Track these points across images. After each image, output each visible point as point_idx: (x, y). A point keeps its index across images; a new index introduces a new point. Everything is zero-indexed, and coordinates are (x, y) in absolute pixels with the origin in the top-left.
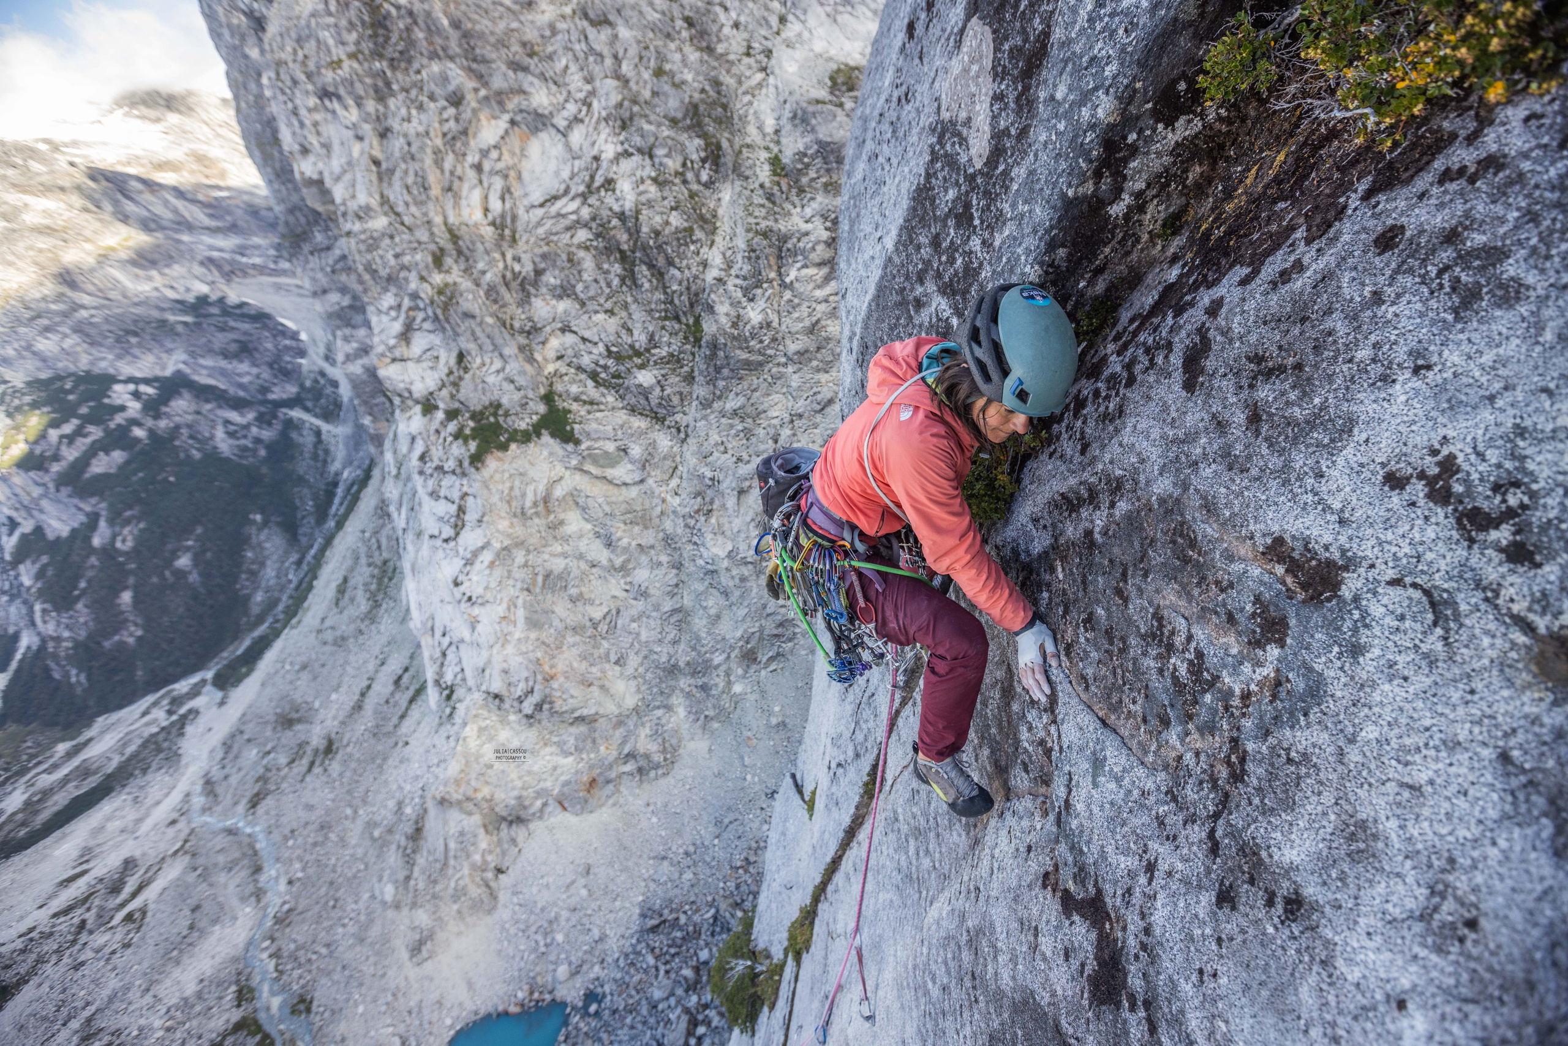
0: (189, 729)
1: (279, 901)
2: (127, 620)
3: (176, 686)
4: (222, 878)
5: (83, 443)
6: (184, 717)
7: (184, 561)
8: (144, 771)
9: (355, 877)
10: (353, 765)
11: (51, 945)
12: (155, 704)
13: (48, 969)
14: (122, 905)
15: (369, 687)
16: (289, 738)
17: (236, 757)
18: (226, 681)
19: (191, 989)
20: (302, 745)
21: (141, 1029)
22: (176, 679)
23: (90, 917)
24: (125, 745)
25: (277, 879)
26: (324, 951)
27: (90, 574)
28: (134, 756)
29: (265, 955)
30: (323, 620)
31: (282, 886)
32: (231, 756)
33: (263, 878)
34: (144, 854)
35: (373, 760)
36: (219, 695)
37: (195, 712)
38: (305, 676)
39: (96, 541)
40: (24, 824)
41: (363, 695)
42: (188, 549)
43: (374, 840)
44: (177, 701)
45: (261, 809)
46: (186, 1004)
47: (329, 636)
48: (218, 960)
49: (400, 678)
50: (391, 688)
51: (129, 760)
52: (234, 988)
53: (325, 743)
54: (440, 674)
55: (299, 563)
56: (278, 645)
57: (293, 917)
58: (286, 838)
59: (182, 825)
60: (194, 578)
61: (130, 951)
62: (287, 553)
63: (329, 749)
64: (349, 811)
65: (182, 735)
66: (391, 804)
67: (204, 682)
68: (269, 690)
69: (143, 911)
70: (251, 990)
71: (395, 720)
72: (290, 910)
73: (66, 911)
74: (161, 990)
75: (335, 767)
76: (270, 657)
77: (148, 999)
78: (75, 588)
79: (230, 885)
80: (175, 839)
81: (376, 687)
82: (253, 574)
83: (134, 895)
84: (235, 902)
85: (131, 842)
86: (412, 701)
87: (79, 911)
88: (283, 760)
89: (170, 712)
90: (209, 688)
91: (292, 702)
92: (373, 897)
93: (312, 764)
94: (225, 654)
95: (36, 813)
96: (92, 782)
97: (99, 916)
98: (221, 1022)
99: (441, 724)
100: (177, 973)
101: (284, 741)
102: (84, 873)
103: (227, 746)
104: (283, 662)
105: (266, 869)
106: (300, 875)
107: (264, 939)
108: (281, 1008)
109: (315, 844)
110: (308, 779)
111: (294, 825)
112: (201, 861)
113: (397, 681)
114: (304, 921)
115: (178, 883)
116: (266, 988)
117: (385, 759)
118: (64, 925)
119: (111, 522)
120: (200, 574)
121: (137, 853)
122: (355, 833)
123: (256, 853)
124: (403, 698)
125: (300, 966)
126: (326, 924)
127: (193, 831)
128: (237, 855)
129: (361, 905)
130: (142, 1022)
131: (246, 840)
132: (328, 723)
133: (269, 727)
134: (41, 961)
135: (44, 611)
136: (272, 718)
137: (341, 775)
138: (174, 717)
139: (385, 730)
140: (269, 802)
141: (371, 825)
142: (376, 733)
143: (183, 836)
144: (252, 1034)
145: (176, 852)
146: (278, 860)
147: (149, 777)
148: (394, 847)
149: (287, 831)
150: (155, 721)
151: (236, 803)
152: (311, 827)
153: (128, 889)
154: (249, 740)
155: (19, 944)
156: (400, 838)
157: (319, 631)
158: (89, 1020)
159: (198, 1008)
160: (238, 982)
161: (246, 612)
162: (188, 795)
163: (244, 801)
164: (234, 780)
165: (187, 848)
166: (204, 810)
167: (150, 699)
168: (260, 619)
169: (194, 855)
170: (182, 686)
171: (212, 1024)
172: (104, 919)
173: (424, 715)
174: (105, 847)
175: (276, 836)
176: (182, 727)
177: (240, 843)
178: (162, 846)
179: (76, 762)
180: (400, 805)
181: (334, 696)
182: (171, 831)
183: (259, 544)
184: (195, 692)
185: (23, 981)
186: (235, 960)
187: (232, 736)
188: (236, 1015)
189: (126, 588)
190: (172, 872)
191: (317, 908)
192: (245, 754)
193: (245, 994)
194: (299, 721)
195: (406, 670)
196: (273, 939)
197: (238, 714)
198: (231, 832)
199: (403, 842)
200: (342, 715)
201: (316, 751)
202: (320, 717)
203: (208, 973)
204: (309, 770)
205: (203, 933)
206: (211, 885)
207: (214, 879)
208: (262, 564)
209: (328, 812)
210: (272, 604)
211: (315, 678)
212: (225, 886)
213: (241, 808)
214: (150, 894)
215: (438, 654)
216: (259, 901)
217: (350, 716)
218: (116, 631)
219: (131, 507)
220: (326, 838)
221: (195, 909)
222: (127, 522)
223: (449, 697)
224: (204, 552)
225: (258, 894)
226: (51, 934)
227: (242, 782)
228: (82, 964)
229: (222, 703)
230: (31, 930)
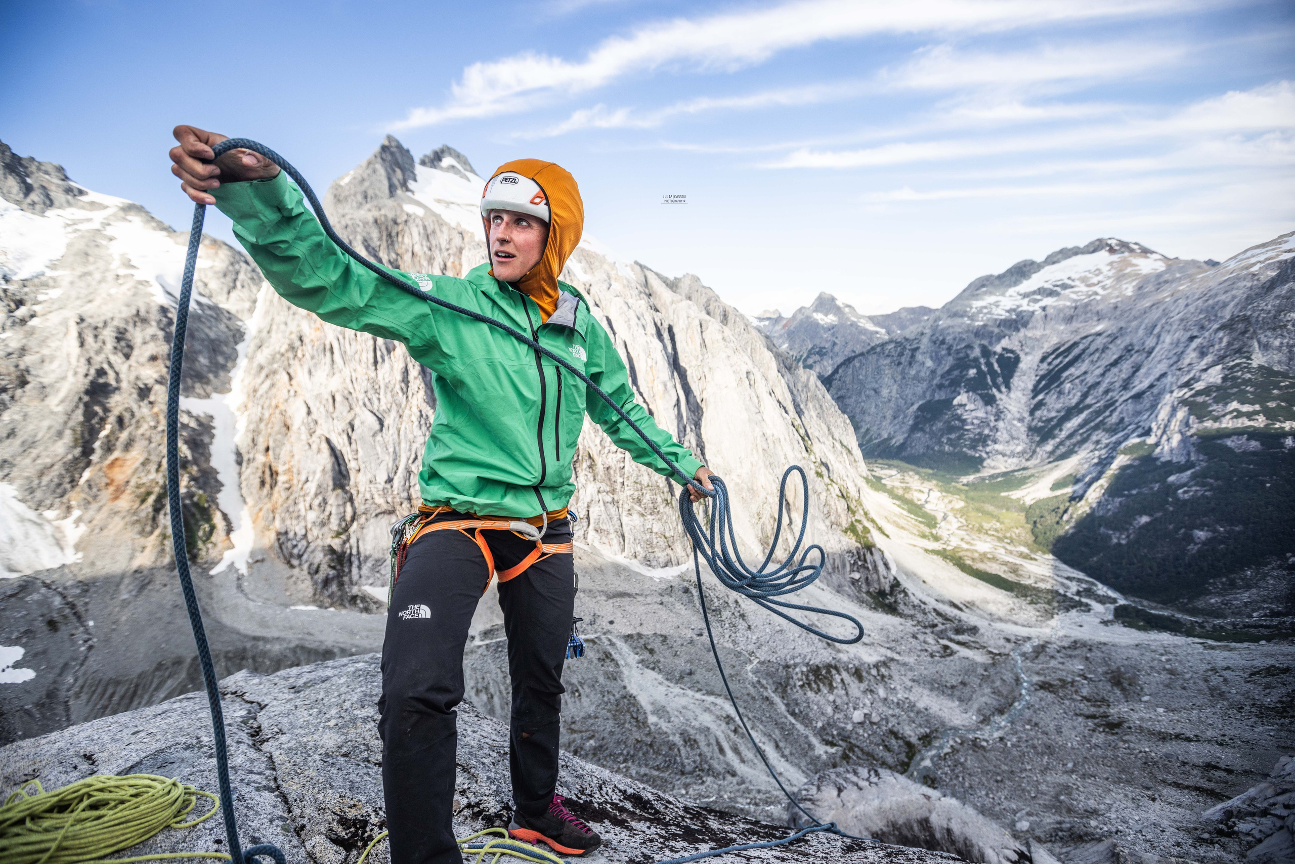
0: (1074, 613)
1: (986, 737)
2: (1127, 530)
3: (1100, 586)
4: (987, 690)
5: (1244, 422)
6: (1080, 604)
7: (1201, 535)
8: (1031, 603)
9: (1023, 790)
10: (1110, 753)
11: (920, 617)
12: (1080, 581)
13: (910, 623)
14: (951, 640)
15: (1188, 740)
16: (1105, 688)
17: (1070, 656)
18: (1124, 616)
19: (921, 705)
20: (1105, 701)
21: (894, 689)
22: (1104, 583)
23: (940, 627)
24: (1042, 580)
25: (999, 728)
26: (967, 784)
27: (1145, 490)
28: (1038, 590)
29: (951, 743)
30: (1228, 668)
31: (997, 735)
32: (1069, 652)
33: (997, 718)
34: (982, 635)
35: (1122, 771)
36: (1111, 617)
37: (1088, 609)
38: (1164, 676)
39: (1172, 479)
40: (973, 559)
41: (1177, 737)
42: (1215, 531)
43: (1056, 797)
44: (1089, 593)
45: (1041, 693)
46: (912, 706)
47: (1215, 680)
48: (940, 713)
49: (1216, 768)
50: (1200, 762)
51: (1034, 588)
52: (928, 731)
53: (1117, 721)
54: (1241, 815)
55: (1274, 614)
56: (1180, 640)
57: (981, 752)
58: (1029, 722)
59: (1009, 646)
60: (1193, 549)
61: (929, 659)
62: (1277, 599)
63: (1114, 726)
64: (1070, 765)
65: (1068, 610)
66: (1092, 803)
67: (1114, 601)
68: (1136, 653)
69: (952, 653)
70: (930, 743)
71: (1170, 778)
72: (983, 748)
73: (939, 614)
74: (917, 690)
75: (1099, 738)
76: (1165, 638)
77: (910, 684)
78: (1129, 490)
79: (984, 698)
80: (999, 647)
81: (1192, 747)
82: (1233, 585)
83: (959, 643)
84: (976, 706)
85: (986, 623)
86: (1196, 789)
87: (940, 620)
88: (1085, 692)
89: (1078, 593)
90: (1112, 607)
91: (1136, 677)
92: (1015, 812)
93: (1093, 717)
94: (1145, 603)
95: (982, 561)
96: (1012, 578)
97: (942, 632)
98: (909, 732)
99: (1188, 831)
100: (926, 692)
101: (1100, 685)
102: (960, 609)
103: (1076, 645)
104: (1167, 653)
105: (1003, 717)
106: (1009, 744)
107: (961, 737)
108: (925, 768)
109: (1034, 747)
110: (1080, 719)
111: (1042, 724)
112: (992, 671)
113: (1209, 767)
114: (980, 761)
115: (974, 664)
116: (934, 752)
117: (1128, 782)
118: (932, 618)
119: (1194, 477)
120: (1199, 551)
121: (982, 631)
122: (1057, 778)
123: (1011, 705)
124: (1196, 778)
125: (953, 771)
126: (984, 779)
127: (1008, 655)
128: (1005, 693)
129: (1006, 804)
130: (898, 687)
131: (1016, 694)
132: (1135, 716)
133: (1105, 669)
134: (912, 617)
135: (1102, 486)
136: (1114, 667)
137: (1096, 746)
138: (1077, 598)
139: (1155, 771)
140: (1050, 697)
141: (1067, 789)
142: (1148, 763)
143: (1003, 651)
144: (907, 756)
145: (991, 652)
146: (1012, 723)
147: (1030, 608)
148: (1059, 818)
149: (1034, 720)
150: (1068, 588)
151: (1038, 673)
152: (1045, 737)
153: (960, 638)
154: (1087, 659)
155: (916, 602)
156: (1068, 821)
157: (1213, 669)
158: (892, 660)
159: (912, 715)
160: (932, 732)
161: (1191, 599)
162: (1029, 638)
163: (1042, 678)
164: (1053, 663)
165: (997, 659)
166: (1023, 655)
167: (1081, 575)
168: (1193, 612)
169: (994, 664)
170: (1102, 589)
171: (907, 728)
172: (941, 635)
173: (1191, 807)
174: (978, 611)
175: (1028, 714)
176: (1073, 607)
177: (1013, 691)
178: (992, 642)
179: (1019, 561)
180: (1094, 813)
181: (1161, 710)
182: (1002, 642)
183: (1266, 575)
184: (1102, 600)
185: (901, 615)
186: (943, 724)
187: (1084, 645)
188: (914, 740)
189: (1150, 515)
190: (979, 657)
191: (991, 768)
192: (1076, 661)
193: (926, 740)
194: (1123, 690)
195: (1229, 771)
196: (961, 744)
197: (1103, 640)
198: (1018, 680)
199: (1066, 826)
200: (1147, 725)
201: (1105, 716)
202: (1136, 706)
203: (931, 711)
204: (1088, 717)
205: (951, 696)
206: (980, 685)
207: (984, 686)
208: (1248, 587)
209: (1064, 746)
210: (1216, 613)
211: (1167, 686)
212: (983, 695)
213: (1036, 679)
214: (964, 652)
215: (1262, 805)
216: (982, 722)
217: (1152, 733)
218: (1115, 529)
219: (1217, 479)
220: (1043, 754)
221: (963, 683)
222: (1203, 485)
223: (1220, 832)
224: (1221, 542)
225: (986, 720)
226: (925, 614)
227: (1055, 669)
228: (916, 638)
229: (1105, 623)
230: (924, 603)
